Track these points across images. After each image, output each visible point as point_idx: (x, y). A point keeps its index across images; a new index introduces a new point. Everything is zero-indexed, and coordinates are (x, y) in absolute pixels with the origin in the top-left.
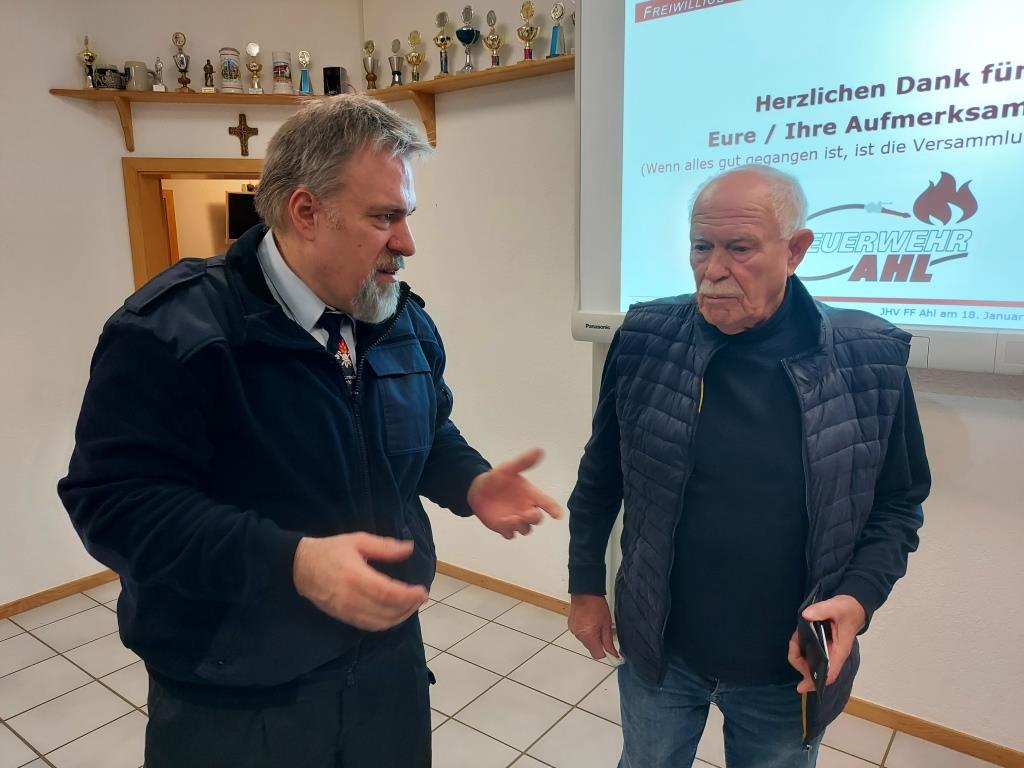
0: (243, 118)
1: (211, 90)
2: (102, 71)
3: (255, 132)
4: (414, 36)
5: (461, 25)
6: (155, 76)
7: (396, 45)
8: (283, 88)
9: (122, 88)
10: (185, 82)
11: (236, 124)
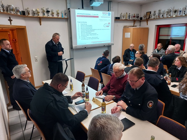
0: (10, 18)
3: (12, 20)
4: (38, 9)
10: (4, 10)
11: (9, 19)
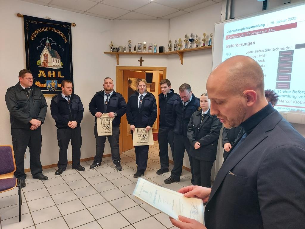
1: (135, 52)
2: (114, 48)
3: (143, 61)
4: (180, 40)
5: (190, 38)
6: (124, 49)
7: (176, 41)
8: (150, 51)
9: (118, 52)
10: (130, 50)
11: (140, 59)
